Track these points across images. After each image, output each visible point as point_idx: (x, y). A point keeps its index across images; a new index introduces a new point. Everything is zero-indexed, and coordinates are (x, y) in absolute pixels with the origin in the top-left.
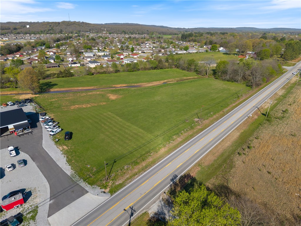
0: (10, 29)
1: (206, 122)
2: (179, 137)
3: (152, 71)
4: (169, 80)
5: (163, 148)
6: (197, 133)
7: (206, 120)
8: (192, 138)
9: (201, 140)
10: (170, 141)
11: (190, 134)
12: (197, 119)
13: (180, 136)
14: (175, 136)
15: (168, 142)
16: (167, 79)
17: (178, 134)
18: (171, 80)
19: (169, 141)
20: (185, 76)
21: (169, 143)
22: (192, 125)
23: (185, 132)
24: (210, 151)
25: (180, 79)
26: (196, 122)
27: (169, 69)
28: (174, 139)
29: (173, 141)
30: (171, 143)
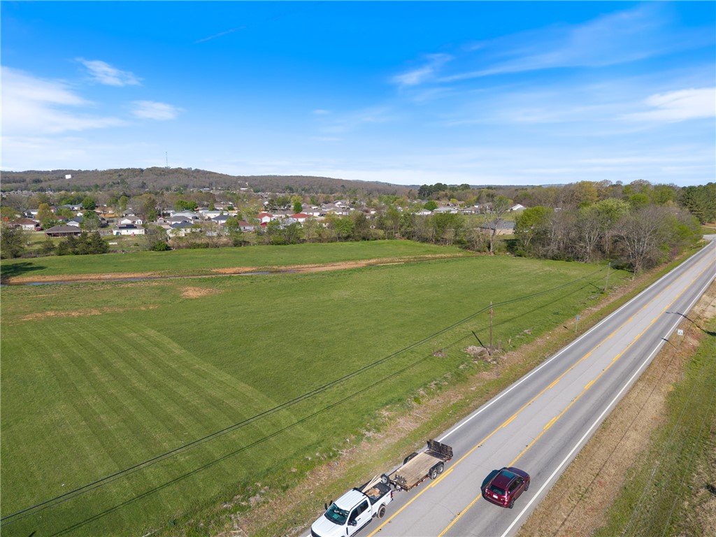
0: (24, 181)
1: (513, 357)
2: (403, 415)
3: (339, 243)
4: (385, 259)
5: (324, 467)
6: (485, 395)
7: (510, 353)
8: (465, 416)
9: (504, 425)
10: (364, 432)
11: (454, 401)
12: (478, 349)
13: (411, 409)
14: (387, 410)
15: (353, 437)
16: (378, 257)
17: (399, 400)
18: (389, 260)
19: (355, 433)
20: (428, 251)
21: (358, 441)
22: (461, 367)
23: (431, 394)
24: (562, 479)
25: (415, 258)
26: (476, 358)
27: (387, 240)
28: (383, 424)
29: (378, 430)
30: (364, 443)
